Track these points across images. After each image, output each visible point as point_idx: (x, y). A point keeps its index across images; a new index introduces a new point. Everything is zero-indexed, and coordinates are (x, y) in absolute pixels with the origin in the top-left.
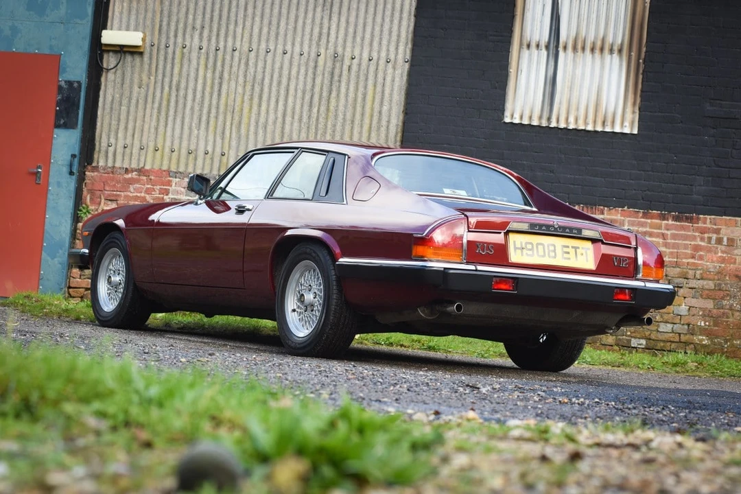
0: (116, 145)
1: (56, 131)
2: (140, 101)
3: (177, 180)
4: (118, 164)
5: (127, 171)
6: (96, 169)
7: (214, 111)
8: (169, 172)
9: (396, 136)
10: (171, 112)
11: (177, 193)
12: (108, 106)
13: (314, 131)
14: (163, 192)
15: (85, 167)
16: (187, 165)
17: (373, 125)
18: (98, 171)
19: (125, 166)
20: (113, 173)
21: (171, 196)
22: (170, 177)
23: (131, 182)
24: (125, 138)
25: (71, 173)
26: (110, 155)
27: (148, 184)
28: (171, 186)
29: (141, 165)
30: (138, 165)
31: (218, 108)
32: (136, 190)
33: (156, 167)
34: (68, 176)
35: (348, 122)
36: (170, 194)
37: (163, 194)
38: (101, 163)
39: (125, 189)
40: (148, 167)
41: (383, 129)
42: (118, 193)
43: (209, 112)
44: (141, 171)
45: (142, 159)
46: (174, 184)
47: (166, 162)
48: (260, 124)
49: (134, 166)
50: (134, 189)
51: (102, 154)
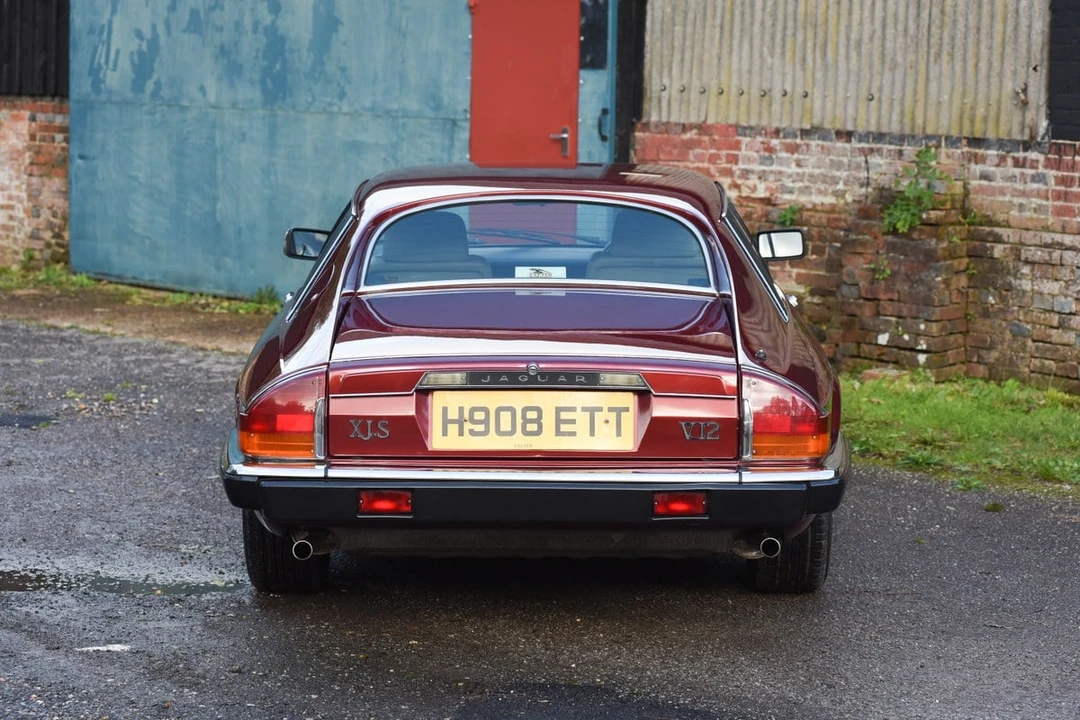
0: (670, 87)
1: (584, 74)
2: (698, 16)
3: (748, 139)
4: (674, 119)
5: (685, 128)
6: (646, 127)
7: (790, 24)
8: (736, 126)
9: (1042, 51)
10: (737, 33)
11: (749, 160)
12: (657, 27)
13: (926, 48)
14: (731, 159)
15: (633, 124)
16: (760, 114)
17: (1008, 34)
18: (649, 130)
19: (682, 121)
20: (667, 132)
21: (741, 166)
22: (738, 135)
23: (690, 145)
24: (681, 76)
25: (604, 138)
26: (664, 104)
27: (711, 148)
28: (740, 150)
29: (703, 119)
30: (699, 116)
31: (795, 20)
32: (699, 158)
33: (721, 120)
34: (601, 142)
35: (972, 32)
36: (740, 162)
37: (731, 162)
38: (654, 118)
39: (683, 157)
40: (710, 121)
41: (1023, 39)
42: (676, 163)
43: (785, 28)
44: (702, 128)
45: (704, 107)
46: (743, 147)
47: (732, 112)
48: (852, 43)
49: (693, 119)
50: (695, 157)
51: (655, 102)
